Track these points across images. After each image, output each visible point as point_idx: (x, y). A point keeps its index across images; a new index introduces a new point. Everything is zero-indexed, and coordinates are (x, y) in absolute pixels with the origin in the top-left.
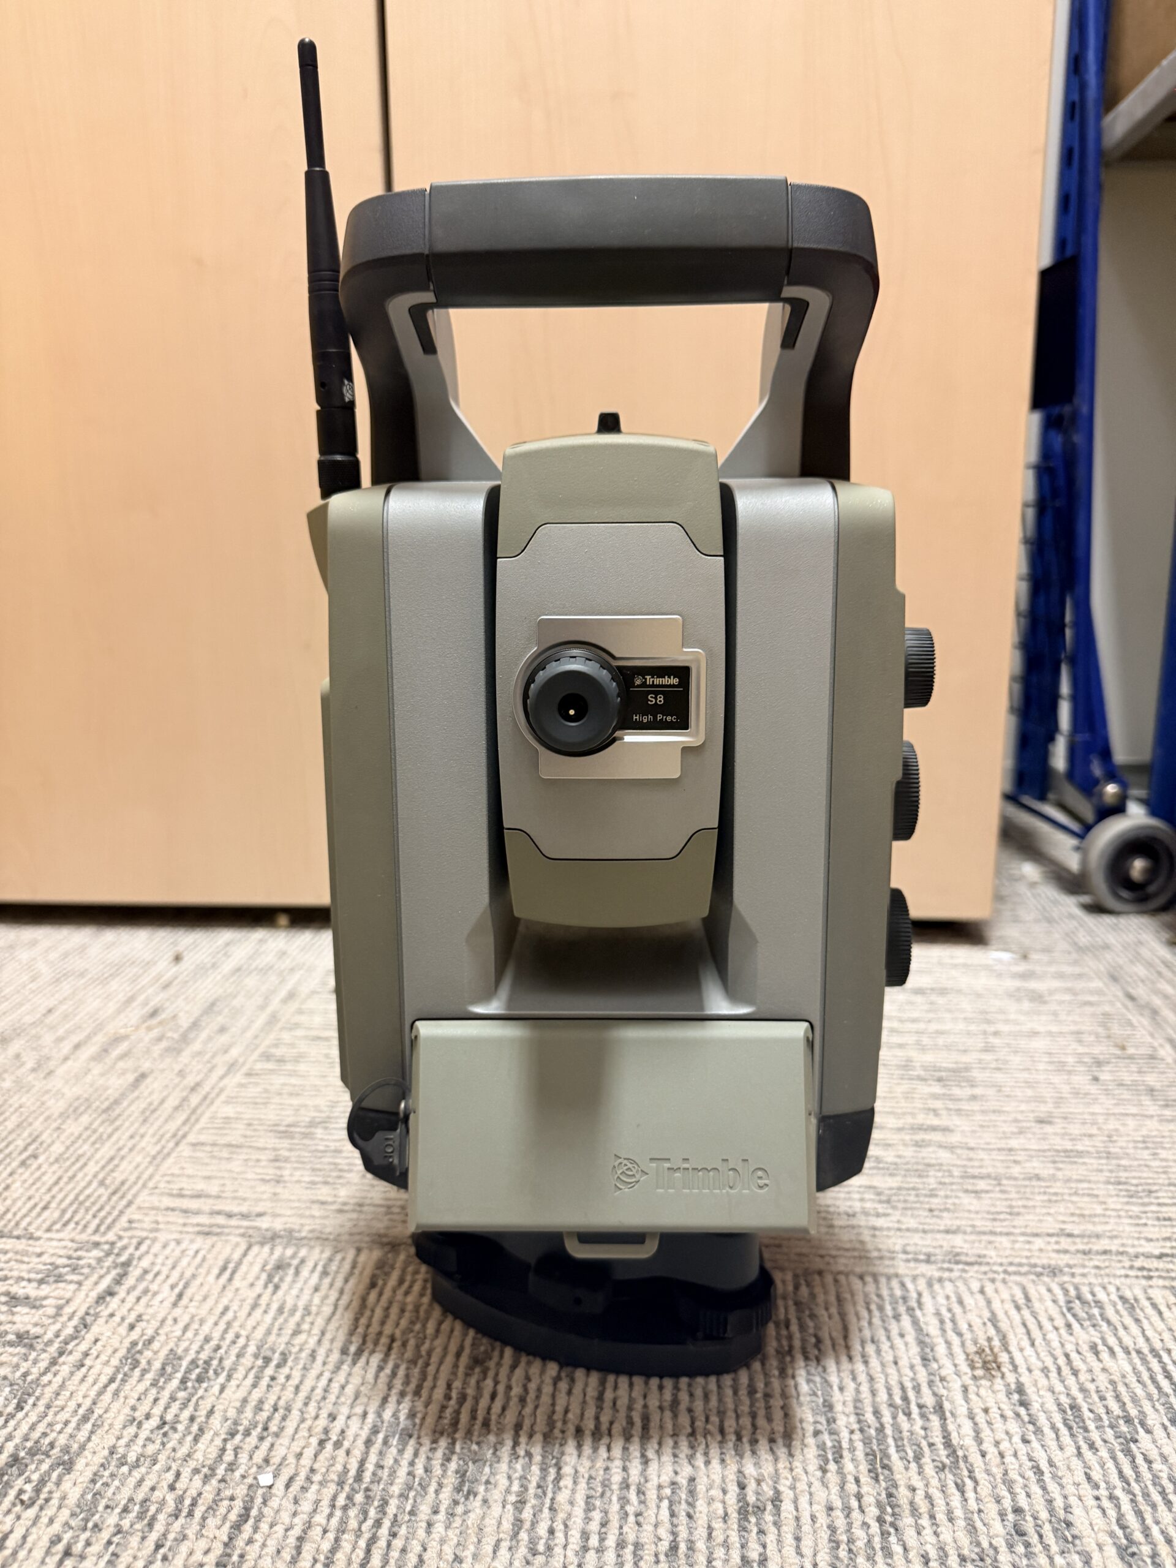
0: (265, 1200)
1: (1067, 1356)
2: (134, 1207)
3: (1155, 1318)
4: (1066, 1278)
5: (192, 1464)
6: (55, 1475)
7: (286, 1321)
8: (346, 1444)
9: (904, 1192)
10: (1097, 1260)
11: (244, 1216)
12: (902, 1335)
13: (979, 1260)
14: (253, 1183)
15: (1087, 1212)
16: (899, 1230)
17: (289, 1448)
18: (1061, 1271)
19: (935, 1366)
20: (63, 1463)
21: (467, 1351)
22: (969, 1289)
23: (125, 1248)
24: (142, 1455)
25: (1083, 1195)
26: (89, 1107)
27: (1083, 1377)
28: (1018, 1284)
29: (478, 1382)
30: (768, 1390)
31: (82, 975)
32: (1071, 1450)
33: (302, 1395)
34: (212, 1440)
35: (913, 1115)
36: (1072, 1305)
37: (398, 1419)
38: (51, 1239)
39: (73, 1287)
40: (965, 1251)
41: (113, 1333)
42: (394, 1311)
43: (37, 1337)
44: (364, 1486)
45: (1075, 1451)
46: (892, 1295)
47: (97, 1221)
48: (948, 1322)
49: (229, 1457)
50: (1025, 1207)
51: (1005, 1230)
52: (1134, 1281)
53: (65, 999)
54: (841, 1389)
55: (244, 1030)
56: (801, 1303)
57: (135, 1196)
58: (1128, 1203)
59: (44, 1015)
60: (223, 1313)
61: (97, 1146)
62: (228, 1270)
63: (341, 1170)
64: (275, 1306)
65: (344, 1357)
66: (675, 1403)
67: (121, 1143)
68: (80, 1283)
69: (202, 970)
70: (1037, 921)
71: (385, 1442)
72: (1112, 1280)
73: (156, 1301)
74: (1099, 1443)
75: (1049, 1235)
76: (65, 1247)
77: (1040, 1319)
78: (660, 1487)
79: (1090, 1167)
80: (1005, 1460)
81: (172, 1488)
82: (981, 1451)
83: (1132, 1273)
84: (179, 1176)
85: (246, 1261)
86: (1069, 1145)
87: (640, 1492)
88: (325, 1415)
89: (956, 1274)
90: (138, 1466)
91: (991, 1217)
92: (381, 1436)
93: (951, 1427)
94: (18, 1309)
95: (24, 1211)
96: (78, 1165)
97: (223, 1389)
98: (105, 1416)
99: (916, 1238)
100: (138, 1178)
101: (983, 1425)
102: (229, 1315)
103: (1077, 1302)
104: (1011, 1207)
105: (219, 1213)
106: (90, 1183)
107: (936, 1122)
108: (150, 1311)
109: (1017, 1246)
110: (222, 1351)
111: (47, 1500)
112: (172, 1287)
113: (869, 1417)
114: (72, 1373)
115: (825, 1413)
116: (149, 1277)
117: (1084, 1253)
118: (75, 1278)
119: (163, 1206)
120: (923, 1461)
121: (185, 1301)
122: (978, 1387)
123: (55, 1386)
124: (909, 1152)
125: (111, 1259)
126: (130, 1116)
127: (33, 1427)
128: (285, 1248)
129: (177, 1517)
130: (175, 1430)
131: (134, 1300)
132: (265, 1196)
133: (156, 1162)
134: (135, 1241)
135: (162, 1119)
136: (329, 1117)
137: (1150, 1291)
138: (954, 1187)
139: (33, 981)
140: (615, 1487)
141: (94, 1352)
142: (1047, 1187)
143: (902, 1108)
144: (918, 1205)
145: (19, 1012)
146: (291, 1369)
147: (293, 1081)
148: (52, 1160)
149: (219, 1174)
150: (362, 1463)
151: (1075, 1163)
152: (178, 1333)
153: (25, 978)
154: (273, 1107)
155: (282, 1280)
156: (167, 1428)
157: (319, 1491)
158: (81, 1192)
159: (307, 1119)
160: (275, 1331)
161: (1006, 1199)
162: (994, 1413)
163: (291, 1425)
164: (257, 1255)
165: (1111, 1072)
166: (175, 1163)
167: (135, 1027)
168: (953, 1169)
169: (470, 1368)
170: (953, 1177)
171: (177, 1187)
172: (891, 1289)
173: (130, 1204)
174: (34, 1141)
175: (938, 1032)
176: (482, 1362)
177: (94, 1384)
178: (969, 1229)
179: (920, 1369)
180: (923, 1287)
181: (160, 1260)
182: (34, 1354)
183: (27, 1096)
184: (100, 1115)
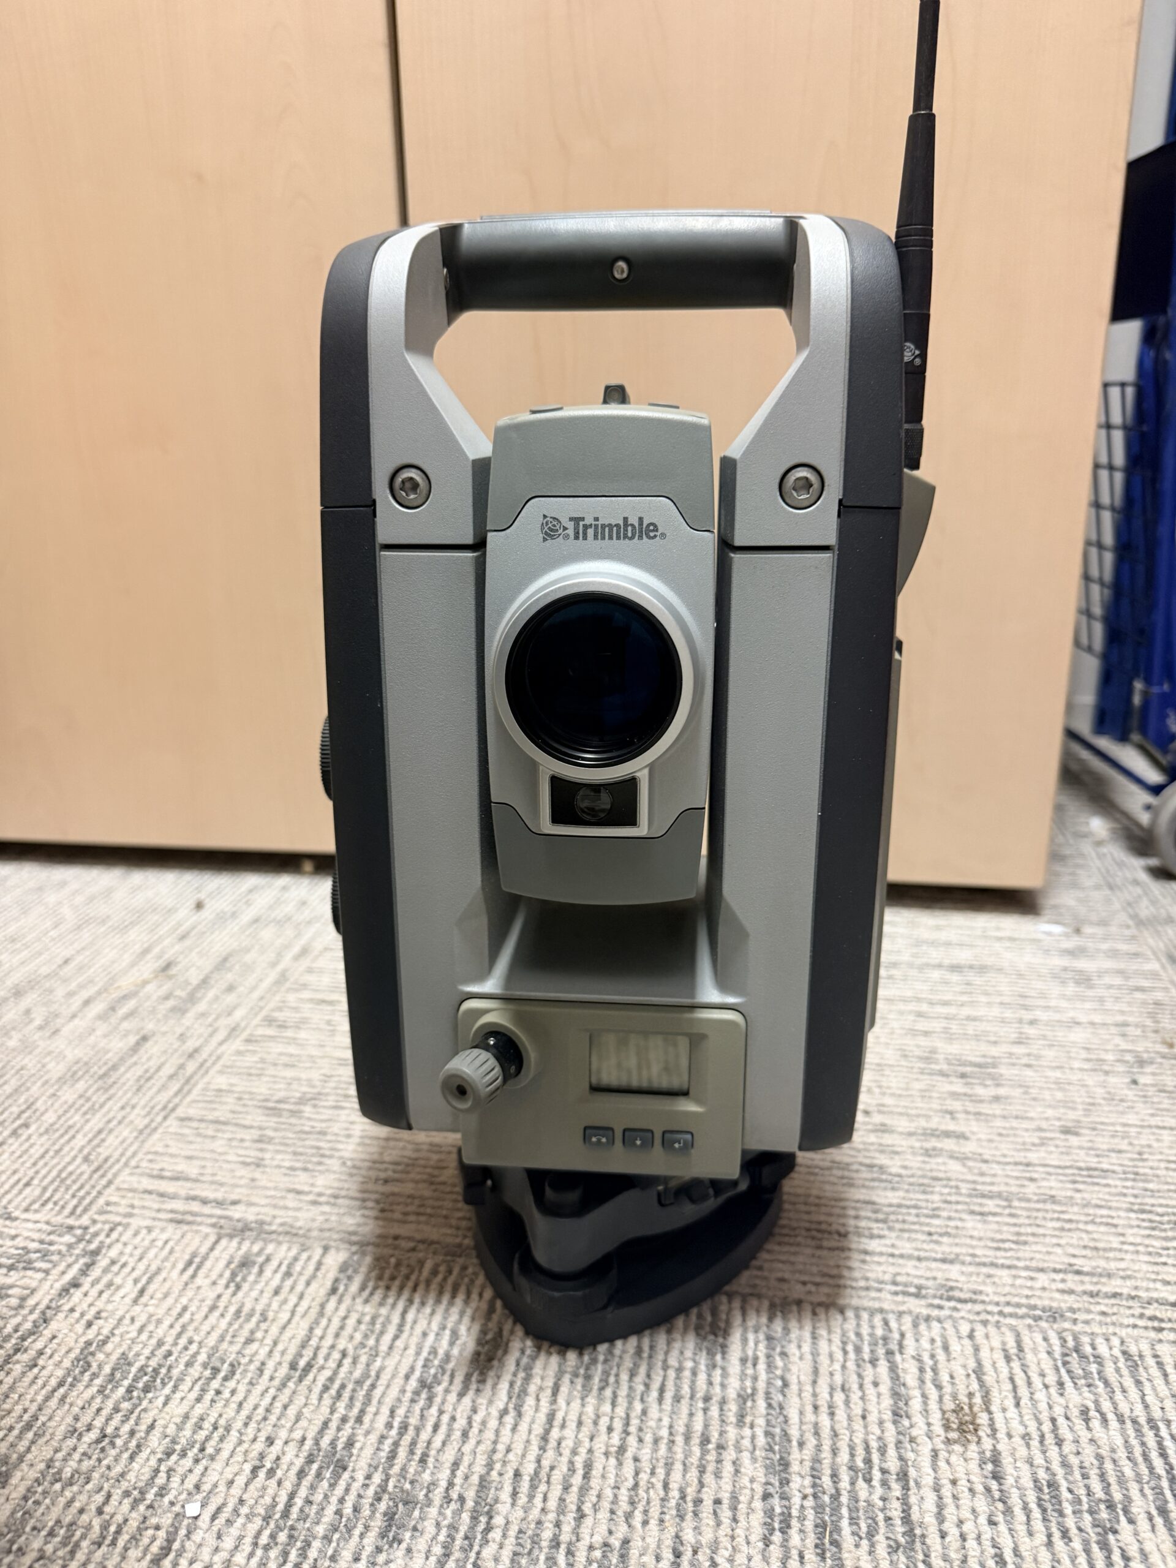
0: (241, 1186)
1: (1053, 1420)
2: (113, 1187)
3: (1159, 1381)
4: (1067, 1325)
5: (124, 1485)
7: (241, 1327)
8: (279, 1473)
9: (904, 1210)
10: (1104, 1305)
11: (219, 1203)
12: (876, 1384)
13: (974, 1297)
14: (232, 1166)
15: (1101, 1245)
16: (892, 1255)
17: (221, 1474)
18: (1062, 1316)
19: (906, 1422)
21: (417, 1374)
22: (958, 1331)
23: (96, 1235)
24: (77, 1471)
25: (1101, 1223)
26: (87, 1072)
27: (1068, 1448)
28: (1013, 1329)
29: (422, 1410)
30: (723, 1442)
32: (1041, 1538)
33: (244, 1413)
34: (148, 1460)
35: (928, 1117)
36: (1068, 1359)
37: (335, 1448)
38: (28, 1220)
39: (40, 1275)
40: (960, 1285)
41: (71, 1331)
42: (351, 1322)
44: (290, 1523)
45: (1045, 1539)
46: (871, 1335)
47: (75, 1202)
48: (929, 1371)
49: (161, 1480)
50: (1033, 1235)
51: (1008, 1262)
52: (1142, 1332)
53: (83, 949)
55: (253, 989)
57: (115, 1175)
58: (1149, 1236)
59: (60, 966)
60: (180, 1315)
61: (88, 1117)
62: (194, 1264)
63: (323, 1156)
64: (232, 1309)
66: (622, 1449)
67: (111, 1115)
68: (47, 1272)
69: (222, 918)
70: (1097, 887)
71: (319, 1475)
72: (1117, 1330)
73: (117, 1298)
74: (1074, 1531)
75: (1055, 1271)
76: (39, 1231)
77: (1030, 1374)
78: (591, 1548)
79: (1113, 1190)
80: (968, 1545)
81: (100, 1511)
82: (941, 1531)
83: (1141, 1323)
84: (162, 1154)
85: (212, 1255)
86: (1093, 1162)
87: (570, 1553)
88: (263, 1439)
89: (946, 1313)
90: (71, 1484)
91: (995, 1245)
92: (315, 1466)
93: (913, 1500)
95: (8, 1185)
96: (66, 1137)
97: (167, 1401)
98: (48, 1424)
99: (909, 1267)
100: (122, 1155)
101: (948, 1500)
102: (187, 1316)
103: (1075, 1355)
104: (1018, 1234)
105: (194, 1198)
106: (74, 1158)
107: (951, 1126)
108: (110, 1307)
109: (1018, 1282)
110: (172, 1358)
112: (136, 1281)
113: (826, 1481)
114: (24, 1373)
115: (779, 1472)
116: (115, 1268)
117: (1092, 1295)
118: (44, 1265)
119: (141, 1187)
120: (877, 1538)
121: (143, 1300)
122: (949, 1452)
124: (915, 1162)
125: (81, 1246)
126: (125, 1084)
128: (252, 1243)
129: (99, 1545)
130: (113, 1444)
131: (96, 1294)
132: (243, 1182)
133: (141, 1138)
134: (107, 1227)
135: (155, 1089)
136: (319, 1094)
137: (1158, 1347)
138: (960, 1207)
139: (55, 927)
140: (544, 1544)
141: (48, 1351)
142: (1063, 1212)
143: (916, 1108)
144: (916, 1227)
145: (38, 961)
146: (238, 1382)
147: (292, 1050)
148: (42, 1130)
149: (201, 1155)
150: (292, 1496)
151: (1098, 1184)
152: (134, 1334)
153: (48, 924)
154: (265, 1079)
155: (244, 1279)
156: (107, 1440)
157: (244, 1525)
158: (65, 1167)
159: (298, 1095)
160: (228, 1338)
161: (1015, 1225)
162: (963, 1483)
163: (228, 1447)
164: (225, 1249)
165: (1154, 1074)
166: (160, 1140)
167: (145, 983)
168: (961, 1185)
169: (417, 1393)
170: (960, 1194)
171: (158, 1166)
172: (873, 1327)
173: (110, 1183)
174: (28, 1108)
175: (969, 1018)
176: (430, 1388)
177: (44, 1386)
178: (968, 1259)
179: (890, 1427)
180: (907, 1327)
181: (129, 1249)
183: (30, 1057)
184: (96, 1082)
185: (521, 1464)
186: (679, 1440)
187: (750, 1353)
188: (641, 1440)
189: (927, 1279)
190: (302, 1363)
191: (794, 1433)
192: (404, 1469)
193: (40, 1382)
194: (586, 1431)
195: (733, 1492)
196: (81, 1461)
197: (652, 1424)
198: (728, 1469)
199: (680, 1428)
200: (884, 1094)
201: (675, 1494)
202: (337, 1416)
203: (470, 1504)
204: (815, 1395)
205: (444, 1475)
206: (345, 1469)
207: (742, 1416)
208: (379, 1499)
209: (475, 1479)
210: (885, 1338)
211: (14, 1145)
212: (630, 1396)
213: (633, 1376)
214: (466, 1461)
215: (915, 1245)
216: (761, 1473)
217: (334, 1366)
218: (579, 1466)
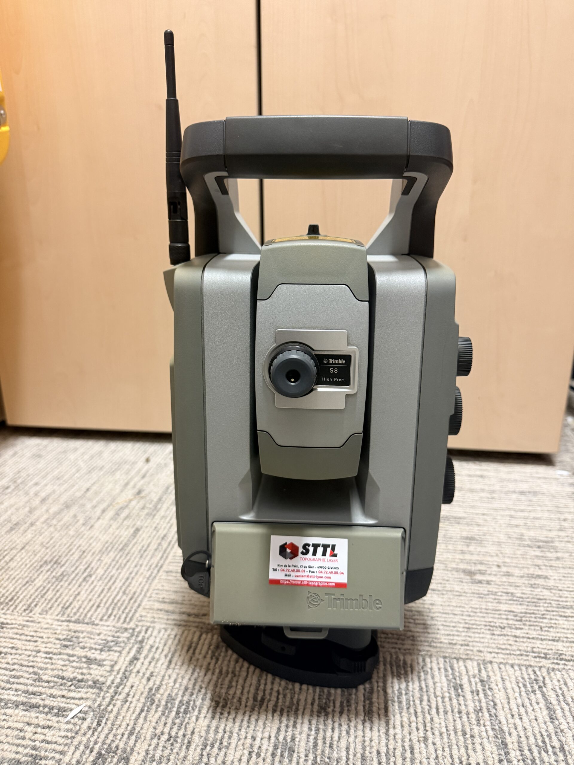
2: (141, 607)
7: (224, 679)
8: (262, 755)
9: (528, 615)
11: (197, 615)
12: (538, 703)
16: (529, 638)
17: (234, 756)
19: (557, 722)
20: (124, 759)
21: (317, 702)
22: (569, 676)
23: (140, 632)
24: (162, 756)
26: (112, 548)
29: (324, 721)
30: (472, 733)
33: (237, 724)
34: (195, 749)
35: (528, 568)
37: (286, 741)
38: (104, 625)
39: (117, 654)
40: (564, 653)
41: (140, 683)
43: (103, 684)
46: (530, 678)
47: (124, 615)
48: (561, 696)
49: (205, 760)
53: (94, 483)
54: (510, 734)
56: (483, 681)
57: (141, 601)
59: (85, 492)
60: (193, 674)
61: (119, 571)
62: (192, 647)
64: (217, 671)
65: (255, 703)
66: (426, 739)
67: (131, 570)
69: (159, 467)
71: (282, 755)
73: (158, 665)
76: (111, 631)
84: (162, 590)
85: (200, 643)
88: (250, 737)
89: (561, 667)
92: (279, 751)
94: (92, 666)
95: (88, 608)
96: (112, 582)
97: (197, 719)
98: (141, 732)
99: (538, 643)
100: (142, 590)
102: (196, 674)
105: (184, 613)
106: (118, 592)
107: (540, 573)
108: (157, 670)
110: (194, 696)
112: (166, 656)
113: (527, 752)
114: (122, 706)
115: (503, 748)
116: (154, 650)
118: (118, 649)
119: (155, 608)
121: (173, 666)
123: (114, 713)
124: (528, 590)
125: (134, 638)
126: (133, 554)
127: (107, 737)
130: (176, 741)
131: (148, 664)
132: (205, 604)
133: (149, 582)
134: (144, 628)
135: (149, 557)
138: (554, 613)
139: (78, 472)
141: (132, 694)
143: (521, 564)
144: (536, 624)
145: (73, 489)
146: (230, 708)
148: (98, 578)
149: (181, 590)
152: (172, 684)
153: (74, 470)
155: (219, 655)
156: (172, 740)
158: (115, 598)
163: (234, 741)
164: (205, 640)
166: (159, 583)
167: (131, 501)
168: (552, 602)
169: (319, 712)
170: (553, 607)
171: (161, 596)
172: (529, 675)
173: (139, 606)
174: (88, 566)
175: (535, 518)
176: (325, 709)
177: (134, 713)
178: (565, 639)
179: (549, 724)
180: (545, 674)
181: (158, 640)
182: (102, 693)
183: (82, 540)
184: (119, 553)
185: (379, 747)
186: (452, 733)
187: (474, 689)
188: (433, 734)
189: (548, 650)
190: (259, 698)
191: (505, 729)
192: (323, 751)
193: (131, 710)
194: (406, 729)
195: (484, 759)
196: (163, 750)
197: (437, 725)
198: (479, 748)
199: (451, 728)
200: (504, 557)
201: (457, 761)
202: (283, 725)
204: (510, 709)
205: (344, 754)
206: (294, 752)
207: (479, 720)
209: (359, 756)
210: (536, 680)
211: (86, 586)
212: (423, 712)
213: (421, 701)
214: (352, 746)
215: (538, 633)
216: (495, 749)
217: (275, 699)
218: (407, 748)
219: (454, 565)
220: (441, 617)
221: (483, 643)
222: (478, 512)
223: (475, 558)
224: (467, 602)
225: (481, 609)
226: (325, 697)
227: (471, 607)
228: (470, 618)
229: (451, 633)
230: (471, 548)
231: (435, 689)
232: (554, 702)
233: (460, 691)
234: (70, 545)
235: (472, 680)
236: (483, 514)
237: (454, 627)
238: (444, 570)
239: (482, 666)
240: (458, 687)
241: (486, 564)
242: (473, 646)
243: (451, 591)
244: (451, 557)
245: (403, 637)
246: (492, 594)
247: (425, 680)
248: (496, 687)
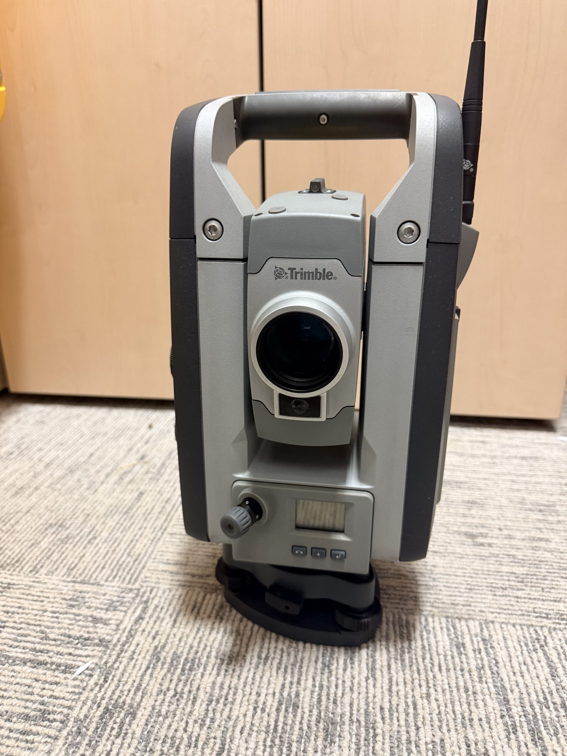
0: (209, 568)
2: (146, 569)
5: (194, 717)
6: (127, 720)
8: (267, 710)
9: (530, 577)
11: (201, 576)
12: (539, 661)
14: (202, 558)
16: (530, 599)
17: (239, 711)
19: (558, 680)
20: (131, 713)
21: (320, 660)
23: (144, 593)
24: (168, 711)
26: (117, 511)
29: (328, 678)
30: (475, 690)
31: (105, 435)
33: (242, 681)
34: (201, 705)
35: (529, 531)
37: (291, 697)
38: (109, 586)
39: (123, 614)
40: (565, 613)
41: (146, 641)
43: (109, 642)
44: (279, 735)
46: (531, 637)
47: (129, 576)
48: (562, 654)
49: (211, 715)
53: (98, 448)
54: (512, 691)
56: (485, 640)
57: (146, 563)
59: (89, 457)
60: (197, 632)
61: (124, 533)
62: (197, 607)
64: (222, 629)
65: (260, 660)
66: (428, 695)
67: (135, 532)
69: (162, 433)
71: (286, 711)
73: (163, 625)
76: (116, 591)
78: (426, 743)
81: (185, 731)
84: (166, 552)
85: (205, 603)
87: (417, 746)
88: (255, 693)
89: (562, 626)
90: (167, 718)
92: (284, 706)
94: (98, 625)
95: (93, 569)
96: (116, 544)
97: (202, 676)
98: (148, 688)
99: (539, 604)
100: (146, 552)
102: (201, 633)
105: (188, 574)
106: (123, 554)
107: (541, 536)
108: (162, 629)
110: (199, 654)
111: (126, 734)
112: (171, 616)
113: (528, 708)
114: (128, 663)
115: (505, 705)
116: (159, 609)
118: (123, 608)
119: (160, 569)
120: (559, 736)
121: (178, 625)
123: (121, 670)
124: (529, 553)
125: (139, 598)
126: (138, 516)
127: (113, 693)
129: (190, 747)
130: (182, 697)
131: (153, 623)
133: (154, 543)
134: (149, 589)
135: (153, 519)
138: (556, 575)
139: (81, 438)
140: (404, 742)
141: (138, 651)
143: (523, 527)
144: (538, 585)
145: (77, 455)
146: (235, 666)
148: (103, 540)
150: (276, 721)
152: (177, 642)
153: (77, 436)
155: (224, 614)
156: (178, 696)
157: (257, 736)
158: (120, 559)
160: (224, 644)
163: (239, 697)
164: (209, 600)
166: (163, 545)
167: (134, 466)
168: (554, 564)
169: (323, 669)
170: (554, 569)
171: (166, 558)
172: (530, 634)
173: (144, 567)
174: (93, 529)
175: (536, 483)
176: (329, 667)
177: (140, 669)
179: (550, 681)
180: (546, 633)
181: (162, 600)
182: (109, 651)
183: (87, 503)
184: (123, 516)
185: (382, 703)
186: (455, 690)
187: (476, 647)
188: (436, 691)
189: (550, 610)
190: (263, 656)
191: (507, 686)
192: (327, 707)
193: (138, 667)
194: (409, 686)
195: (486, 715)
197: (440, 682)
198: (481, 704)
199: (453, 685)
200: (506, 520)
201: (459, 716)
202: (287, 682)
203: (363, 723)
204: (512, 667)
205: (347, 709)
206: (298, 707)
207: (481, 678)
208: (319, 722)
209: (362, 711)
210: (538, 639)
211: (91, 548)
212: (426, 670)
213: (424, 659)
214: (356, 702)
215: (539, 593)
216: (497, 705)
217: (279, 657)
218: (410, 704)
219: (456, 528)
220: (443, 578)
221: (485, 603)
222: (479, 476)
223: (476, 521)
224: (469, 564)
225: (483, 570)
226: (328, 654)
227: (473, 569)
228: (471, 580)
229: (453, 594)
230: (473, 512)
231: (437, 647)
232: (556, 660)
233: (462, 649)
234: (75, 509)
235: (474, 639)
236: (485, 479)
237: (456, 588)
238: (445, 532)
239: (484, 626)
240: (460, 646)
241: (488, 527)
242: (475, 607)
243: (452, 553)
244: (452, 520)
245: (405, 598)
246: (494, 557)
247: (428, 639)
248: (498, 646)
